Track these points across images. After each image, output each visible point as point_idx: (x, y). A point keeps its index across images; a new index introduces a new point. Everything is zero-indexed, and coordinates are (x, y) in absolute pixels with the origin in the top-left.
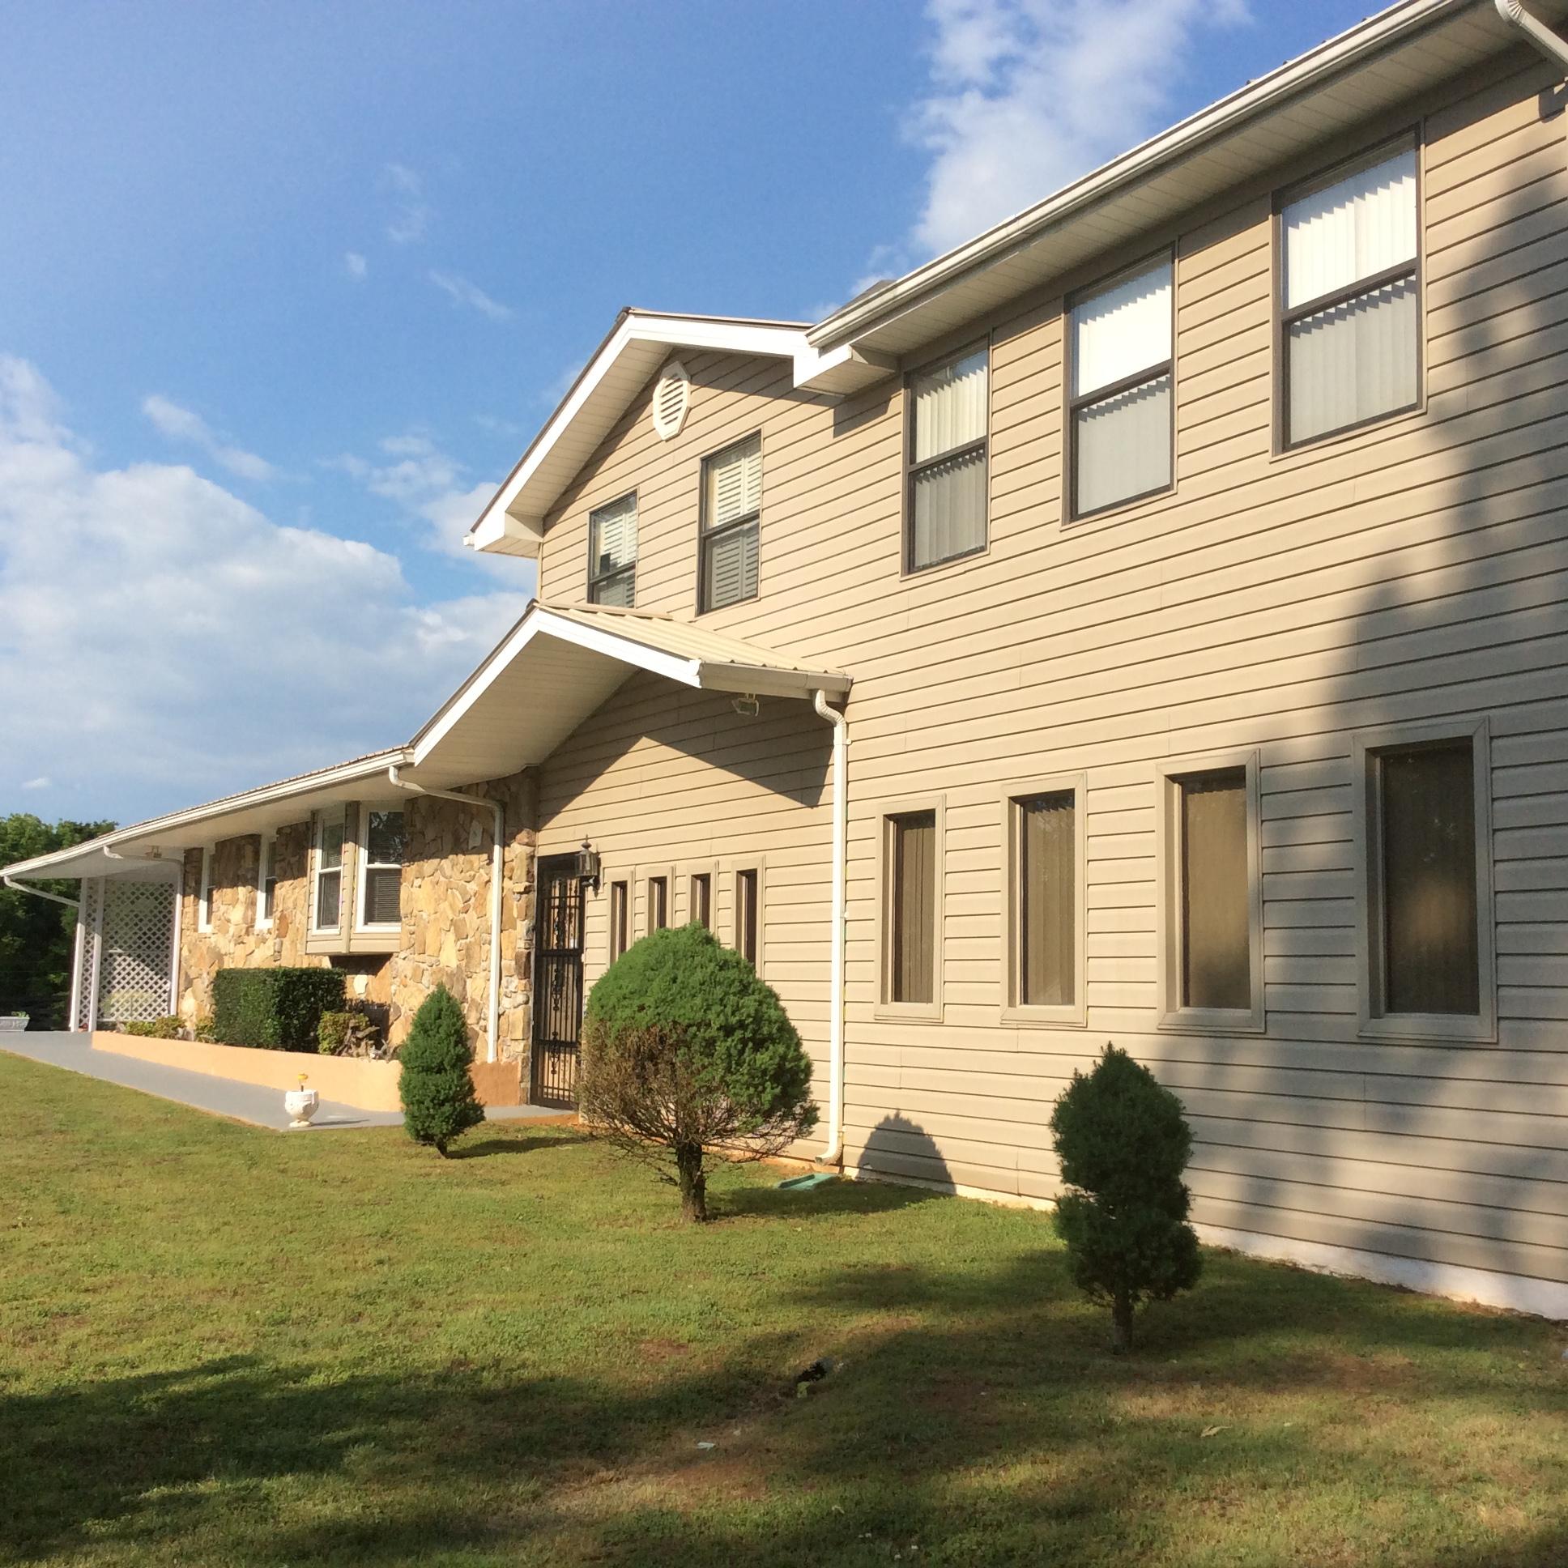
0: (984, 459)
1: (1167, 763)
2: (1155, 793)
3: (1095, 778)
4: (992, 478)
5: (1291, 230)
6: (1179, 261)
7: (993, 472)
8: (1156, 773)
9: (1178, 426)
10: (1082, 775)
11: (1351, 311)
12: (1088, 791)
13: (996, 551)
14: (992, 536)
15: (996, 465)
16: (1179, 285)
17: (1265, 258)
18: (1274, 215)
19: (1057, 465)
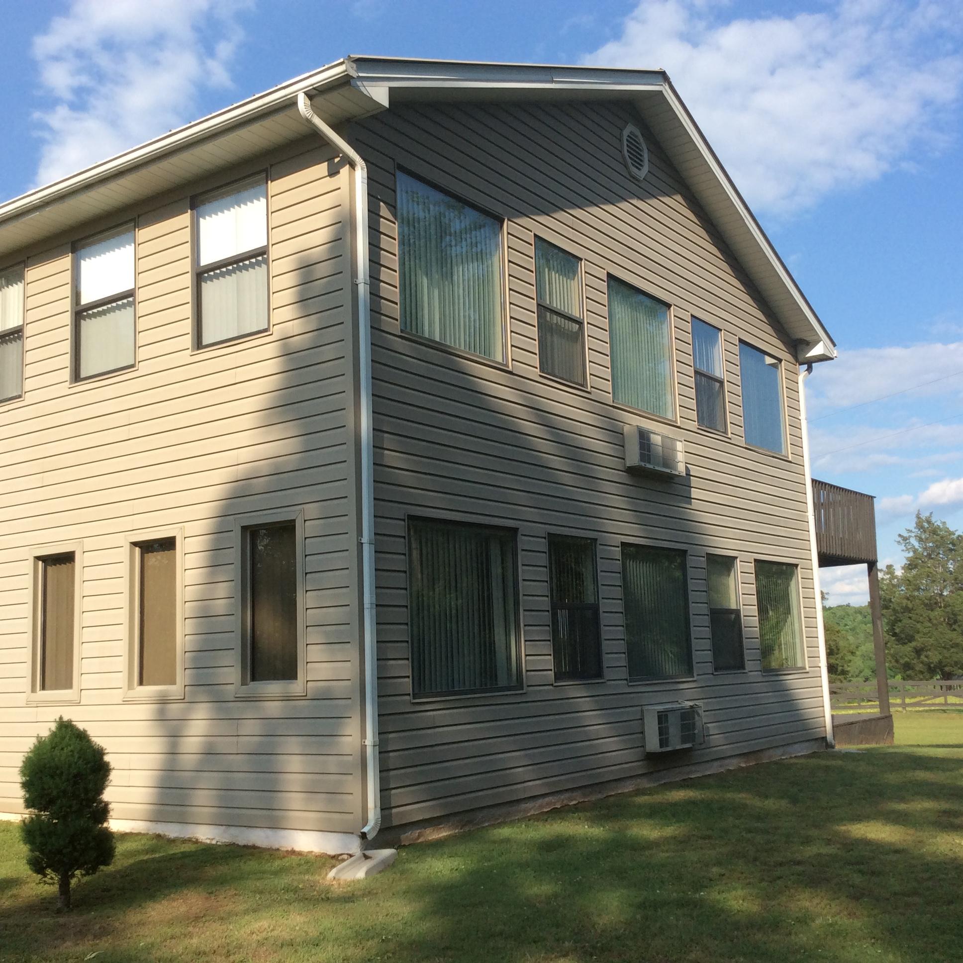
0: (22, 339)
1: (131, 535)
2: (123, 554)
3: (89, 544)
4: (27, 351)
5: (201, 220)
6: (139, 230)
7: (27, 348)
8: (124, 541)
9: (139, 328)
10: (80, 542)
11: (233, 271)
12: (84, 552)
13: (29, 398)
14: (26, 388)
15: (29, 343)
16: (139, 245)
17: (186, 235)
18: (191, 210)
19: (67, 346)
